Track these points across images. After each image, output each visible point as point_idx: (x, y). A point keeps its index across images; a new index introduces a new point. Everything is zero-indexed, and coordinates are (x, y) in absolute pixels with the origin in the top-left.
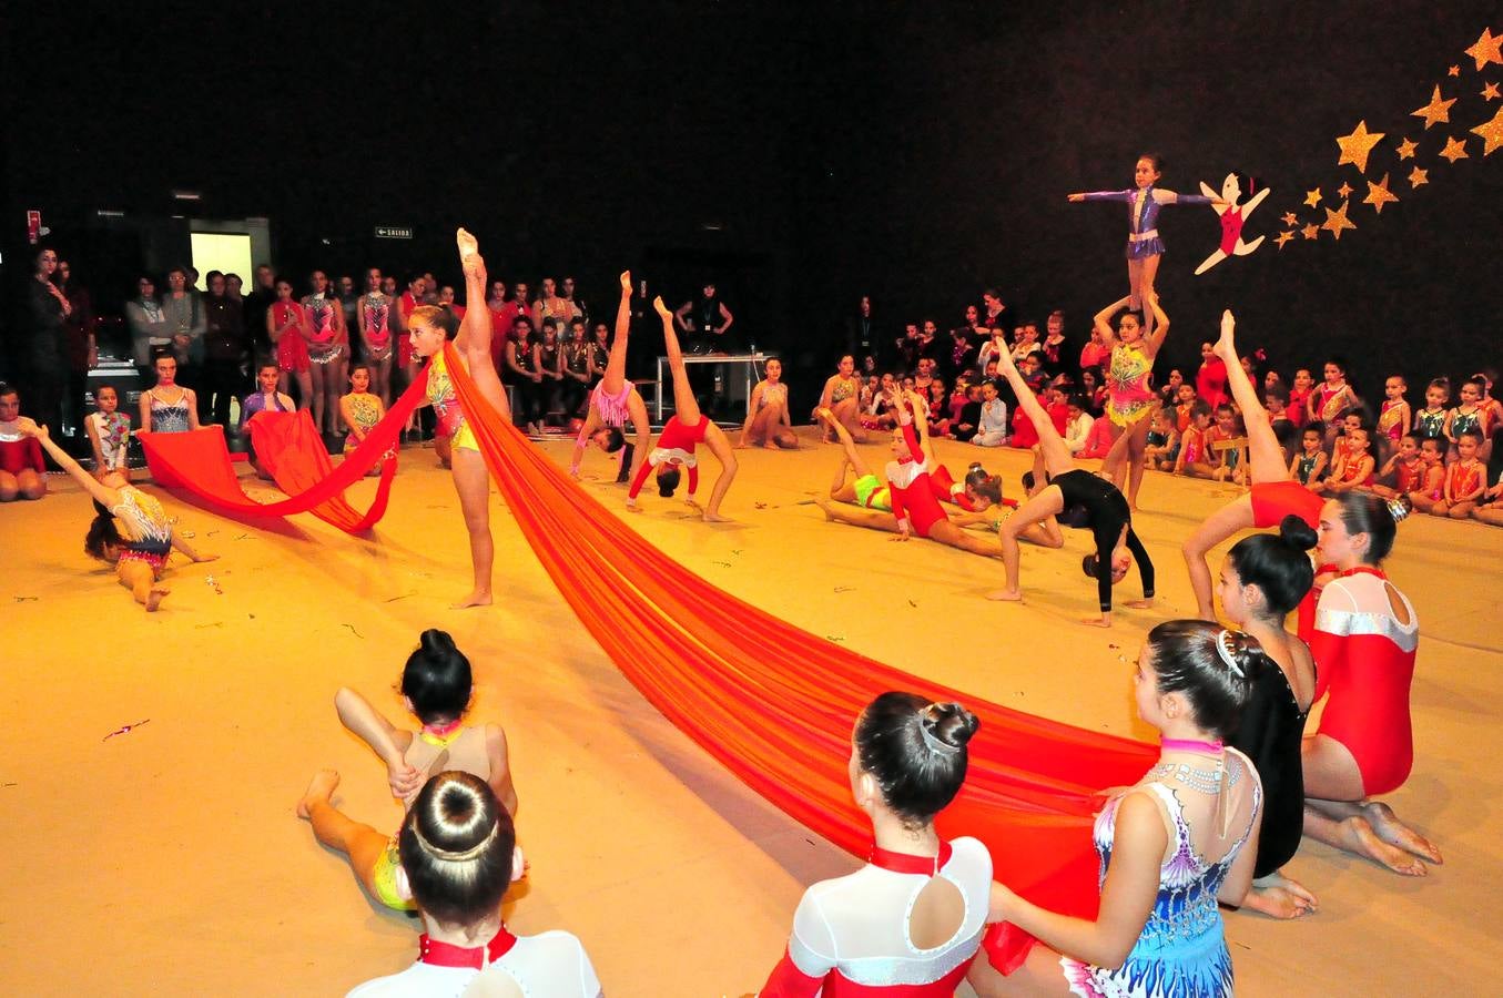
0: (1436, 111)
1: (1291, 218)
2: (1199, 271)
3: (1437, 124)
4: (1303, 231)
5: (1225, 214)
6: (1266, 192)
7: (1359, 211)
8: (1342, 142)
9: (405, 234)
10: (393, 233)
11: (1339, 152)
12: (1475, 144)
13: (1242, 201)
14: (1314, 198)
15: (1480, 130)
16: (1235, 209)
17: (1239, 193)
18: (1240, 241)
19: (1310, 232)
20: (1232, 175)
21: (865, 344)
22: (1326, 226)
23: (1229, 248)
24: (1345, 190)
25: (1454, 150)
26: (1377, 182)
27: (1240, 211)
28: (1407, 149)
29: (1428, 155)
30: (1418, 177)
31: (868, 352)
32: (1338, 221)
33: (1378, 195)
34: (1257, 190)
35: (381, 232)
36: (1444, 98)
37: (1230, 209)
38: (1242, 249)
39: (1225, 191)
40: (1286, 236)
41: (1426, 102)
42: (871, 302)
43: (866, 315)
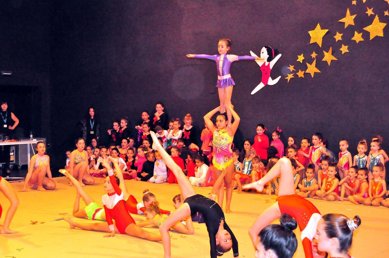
0: (349, 20)
1: (291, 68)
2: (253, 93)
3: (350, 26)
4: (297, 74)
5: (262, 66)
6: (279, 56)
7: (321, 64)
8: (311, 33)
11: (310, 37)
12: (366, 35)
13: (269, 60)
14: (301, 58)
15: (367, 29)
16: (267, 64)
17: (268, 56)
18: (270, 79)
19: (301, 74)
20: (264, 48)
21: (92, 132)
22: (307, 71)
23: (265, 82)
24: (314, 55)
25: (358, 37)
26: (327, 52)
27: (269, 64)
28: (338, 37)
29: (347, 40)
30: (344, 49)
31: (94, 136)
32: (312, 69)
33: (328, 57)
36: (352, 14)
37: (264, 64)
38: (272, 82)
40: (290, 76)
41: (344, 16)
42: (94, 111)
43: (92, 118)
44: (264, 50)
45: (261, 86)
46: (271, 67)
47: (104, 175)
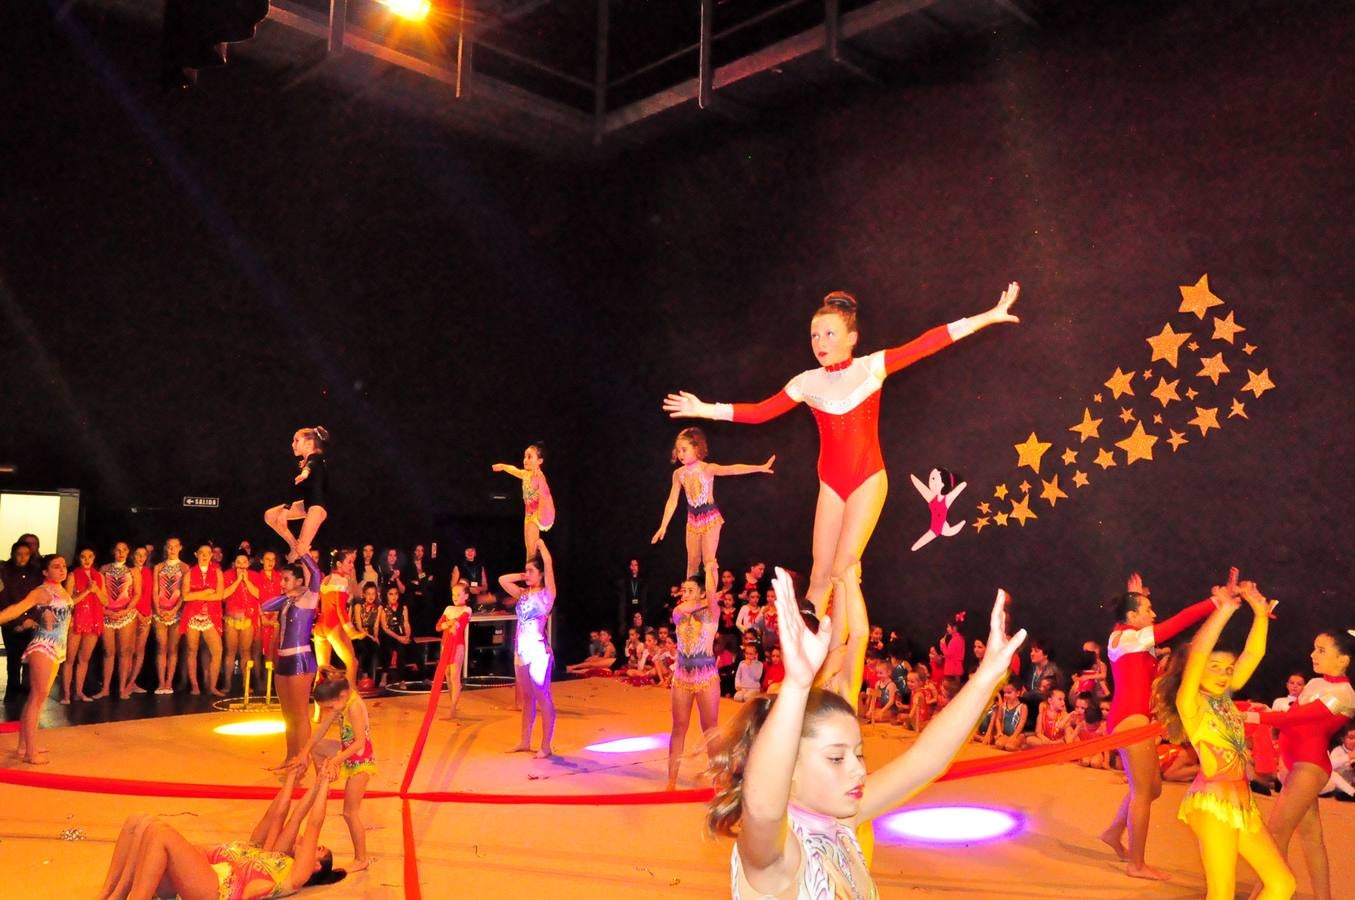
0: (1088, 428)
1: (985, 507)
2: (916, 547)
3: (1090, 439)
4: (995, 518)
5: (932, 502)
6: (963, 486)
7: (1037, 504)
8: (1020, 448)
9: (212, 503)
10: (200, 502)
11: (1017, 456)
12: (1121, 455)
13: (945, 491)
14: (1001, 492)
15: (1123, 444)
16: (941, 498)
17: (943, 485)
18: (946, 525)
19: (1001, 519)
20: (935, 470)
21: (635, 601)
22: (1014, 515)
23: (938, 530)
24: (1025, 487)
25: (1105, 459)
26: (1050, 481)
27: (944, 500)
28: (1069, 457)
29: (1086, 462)
30: (1081, 479)
31: (637, 608)
32: (1022, 512)
33: (1052, 492)
34: (957, 483)
35: (189, 501)
36: (1093, 418)
37: (936, 498)
38: (949, 531)
39: (931, 483)
40: (982, 522)
41: (1080, 421)
42: (639, 565)
43: (635, 576)
44: (936, 475)
45: (929, 537)
46: (948, 504)
47: (652, 681)
